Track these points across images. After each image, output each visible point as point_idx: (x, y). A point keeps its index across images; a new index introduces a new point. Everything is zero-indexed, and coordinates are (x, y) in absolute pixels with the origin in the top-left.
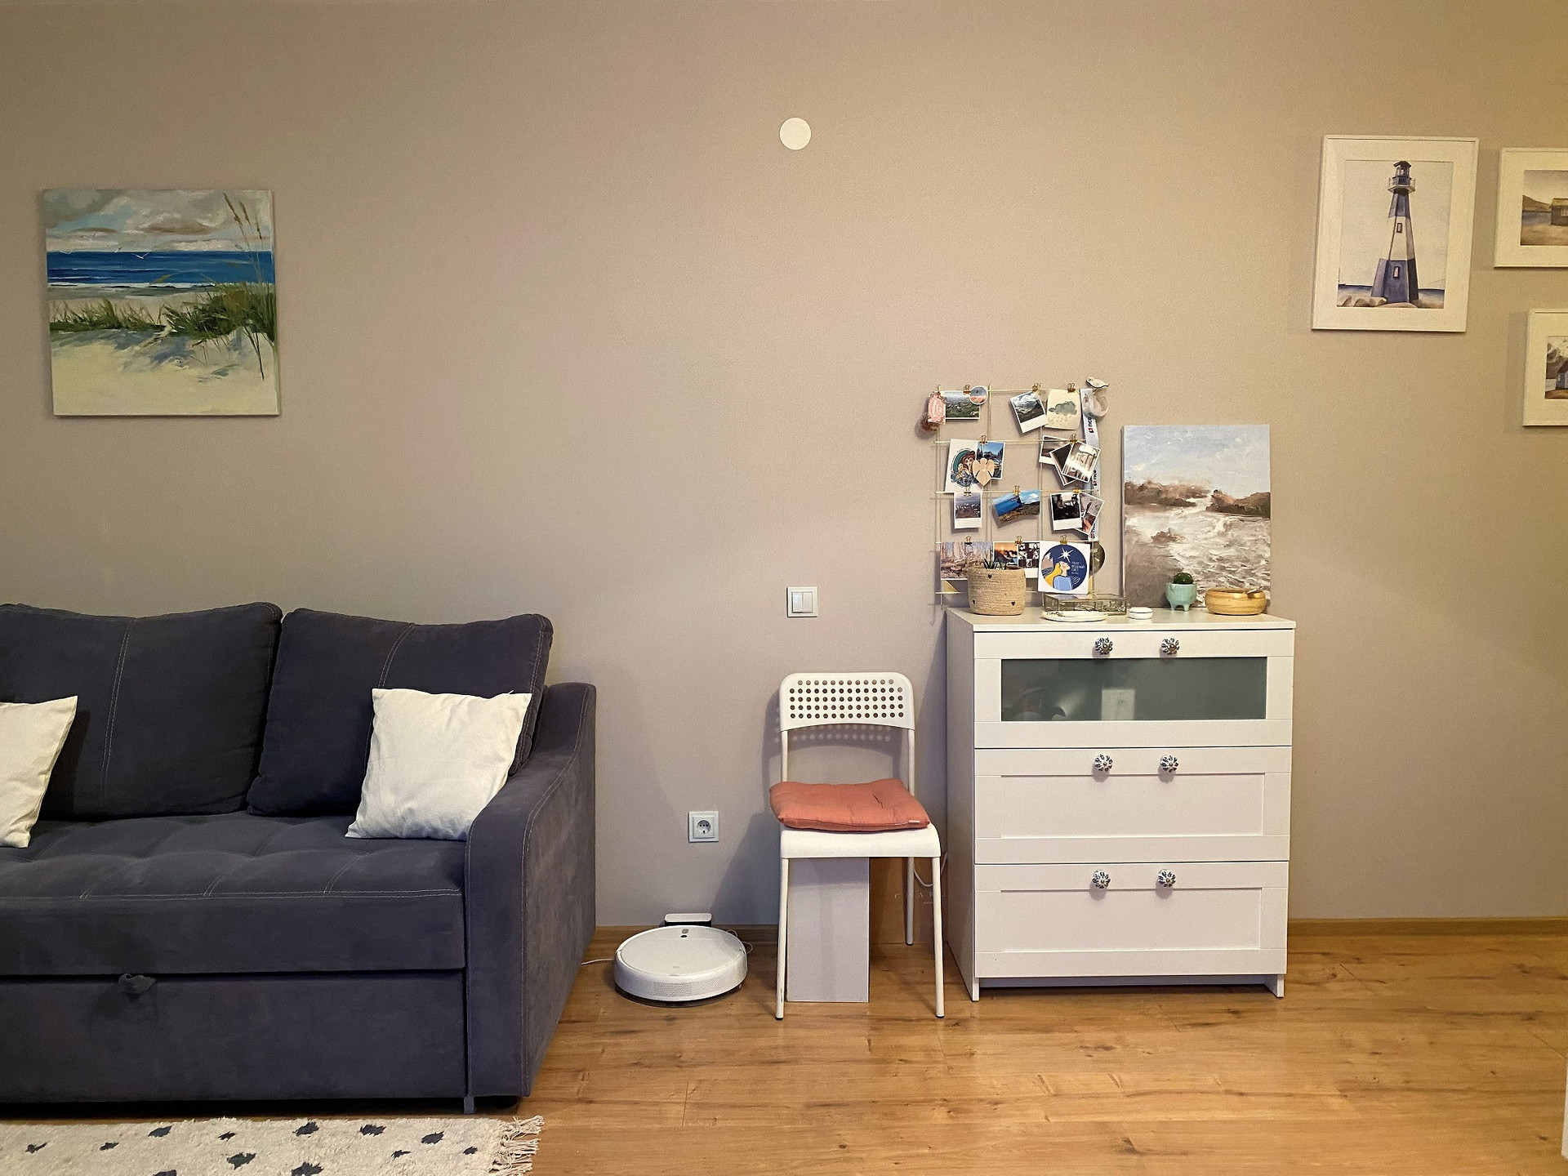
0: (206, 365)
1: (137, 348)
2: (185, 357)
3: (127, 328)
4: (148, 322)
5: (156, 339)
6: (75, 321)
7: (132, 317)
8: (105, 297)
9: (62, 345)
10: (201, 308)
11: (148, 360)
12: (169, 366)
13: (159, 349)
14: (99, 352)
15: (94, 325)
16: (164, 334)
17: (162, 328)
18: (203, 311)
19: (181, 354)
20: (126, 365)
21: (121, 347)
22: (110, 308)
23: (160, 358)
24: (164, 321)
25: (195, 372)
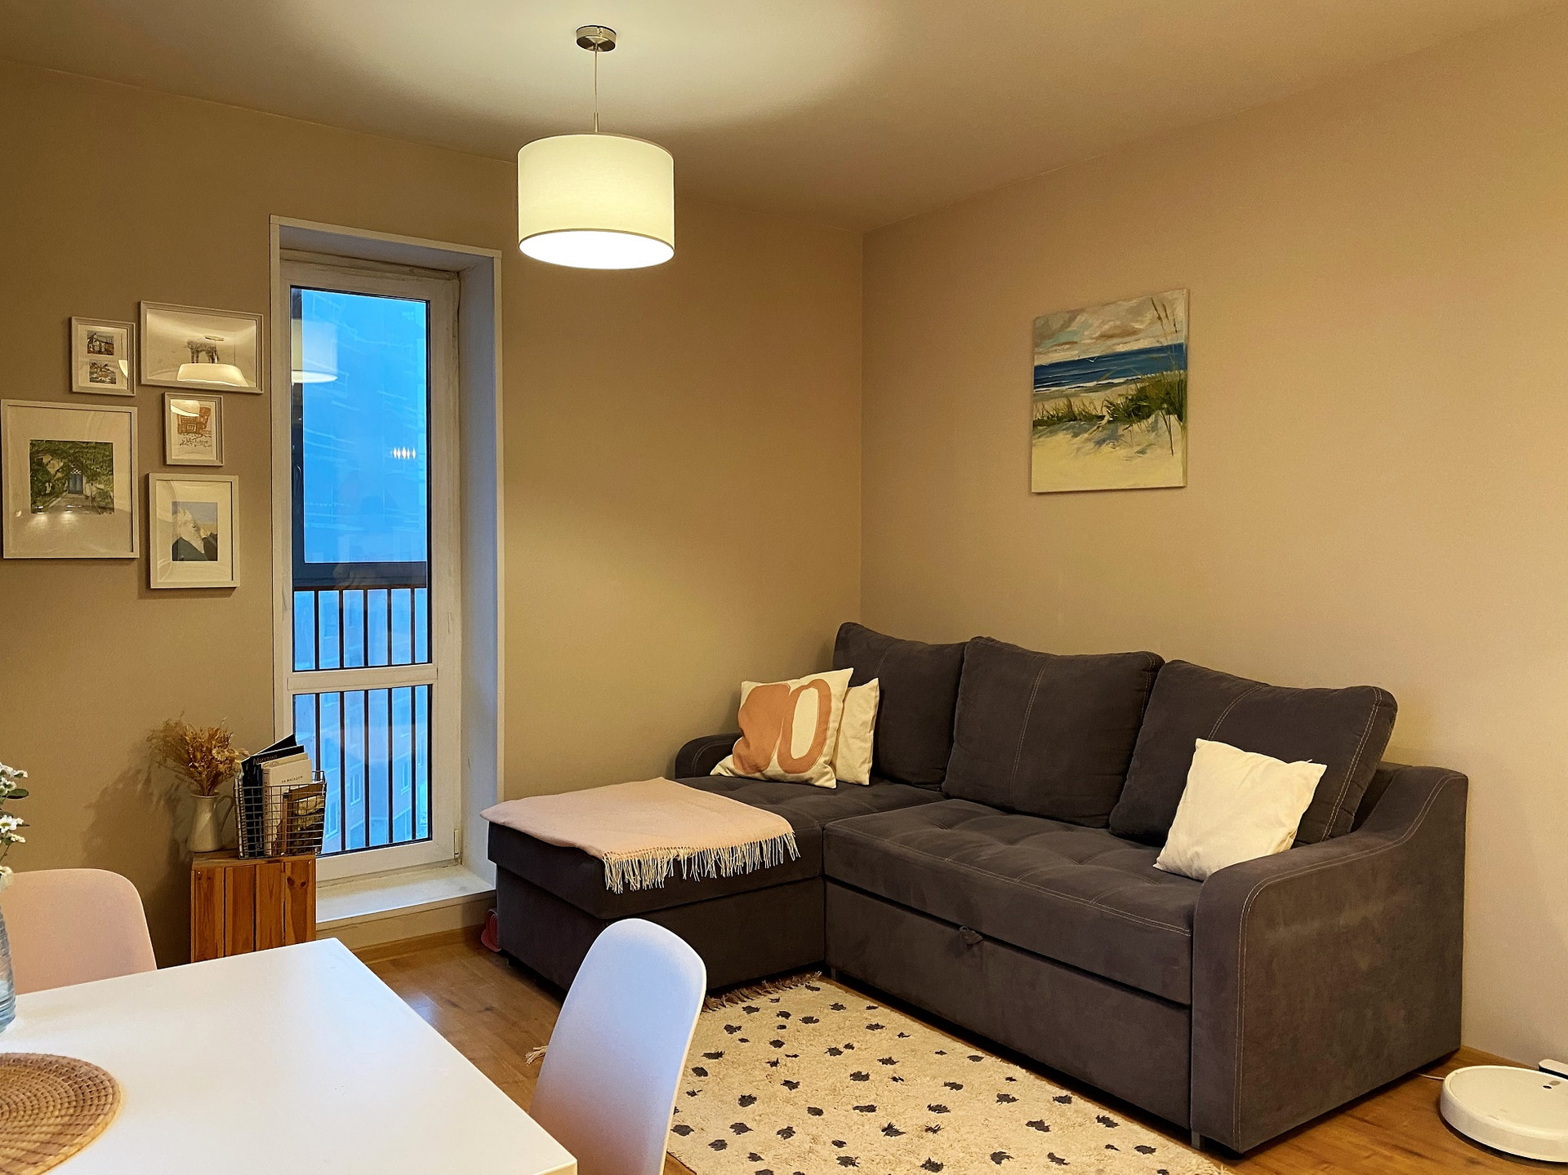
0: (1131, 446)
1: (1086, 435)
2: (1117, 440)
3: (1080, 420)
4: (1094, 413)
5: (1099, 427)
6: (1048, 417)
7: (1084, 410)
8: (1067, 397)
9: (1039, 437)
10: (1130, 397)
11: (1093, 444)
12: (1106, 448)
13: (1099, 435)
14: (1061, 440)
15: (1060, 419)
16: (1104, 421)
17: (1102, 417)
18: (1131, 400)
19: (1114, 438)
20: (1078, 449)
21: (1076, 435)
22: (1070, 406)
23: (1100, 443)
24: (1105, 412)
25: (1121, 452)
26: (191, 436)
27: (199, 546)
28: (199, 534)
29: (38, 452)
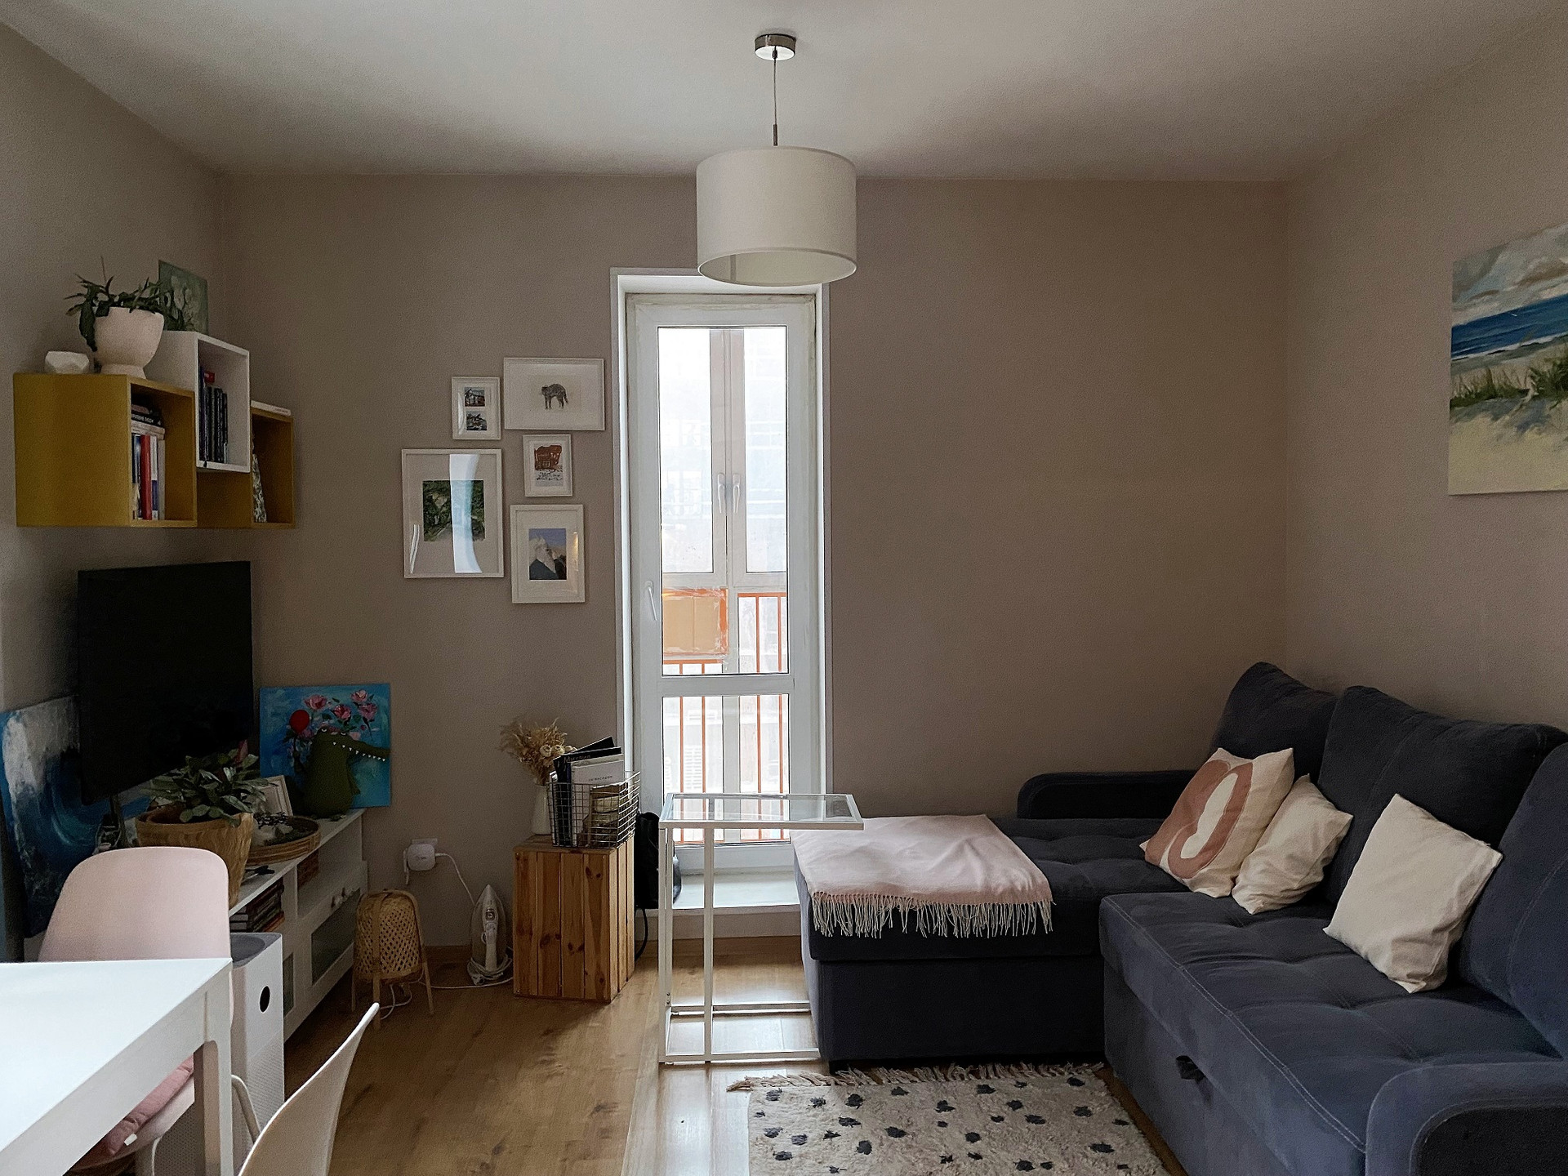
0: (1560, 431)
1: (1507, 418)
2: (1543, 423)
3: (1502, 396)
4: (1517, 387)
5: (1521, 406)
6: (1466, 395)
7: (1505, 384)
8: (1486, 365)
9: (1457, 421)
10: (1558, 362)
11: (1515, 429)
12: (1530, 435)
13: (1526, 415)
14: (1481, 424)
15: (1479, 396)
16: (1528, 398)
17: (1525, 392)
18: (1560, 366)
19: (1539, 421)
20: (1500, 437)
21: (1496, 418)
22: (1489, 379)
23: (1523, 427)
24: (1529, 385)
25: (1550, 439)
26: (547, 471)
27: (552, 567)
28: (551, 556)
29: (429, 491)
